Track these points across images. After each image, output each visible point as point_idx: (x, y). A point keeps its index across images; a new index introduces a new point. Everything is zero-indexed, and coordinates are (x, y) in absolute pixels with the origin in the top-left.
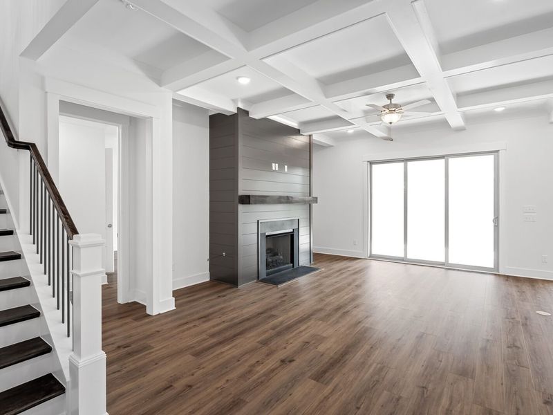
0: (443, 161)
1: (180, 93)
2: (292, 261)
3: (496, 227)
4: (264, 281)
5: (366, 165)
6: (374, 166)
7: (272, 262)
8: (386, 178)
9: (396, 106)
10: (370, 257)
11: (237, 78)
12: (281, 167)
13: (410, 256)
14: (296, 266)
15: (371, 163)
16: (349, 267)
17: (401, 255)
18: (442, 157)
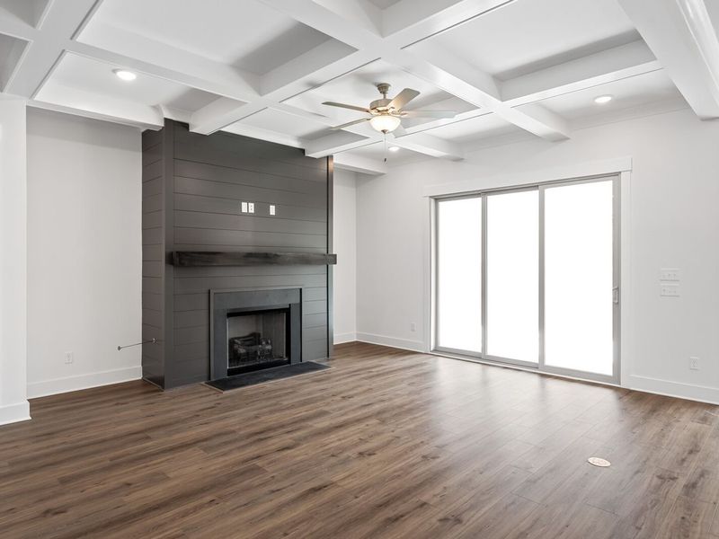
0: (535, 194)
2: (288, 354)
3: (617, 305)
5: (428, 202)
6: (442, 204)
7: (248, 354)
10: (435, 350)
11: (114, 71)
12: (261, 208)
13: (491, 352)
14: (295, 362)
15: (437, 199)
17: (478, 349)
18: (534, 187)
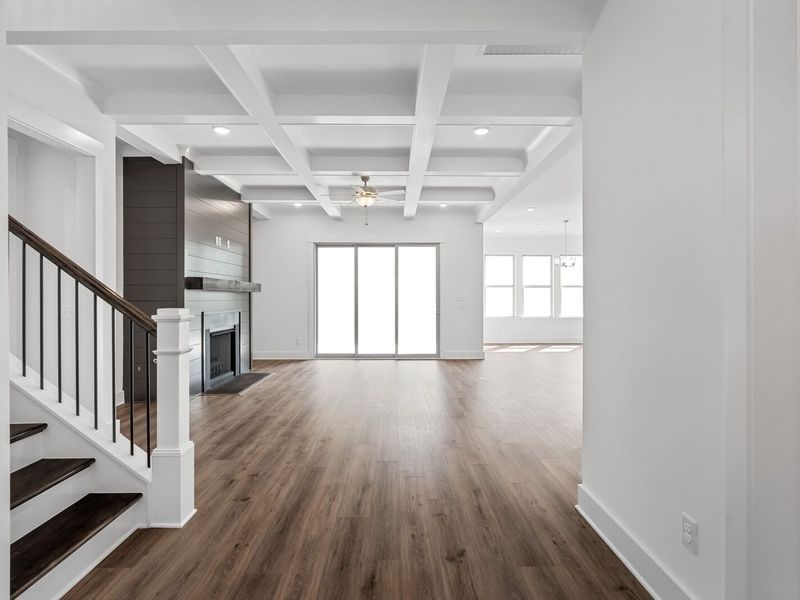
0: (393, 249)
1: (127, 127)
2: (233, 368)
4: (209, 392)
5: (312, 246)
6: (320, 249)
8: (334, 264)
9: (371, 189)
10: (318, 356)
12: (224, 242)
13: (361, 351)
14: (237, 374)
15: (318, 245)
16: (301, 369)
17: (352, 350)
18: (393, 245)
